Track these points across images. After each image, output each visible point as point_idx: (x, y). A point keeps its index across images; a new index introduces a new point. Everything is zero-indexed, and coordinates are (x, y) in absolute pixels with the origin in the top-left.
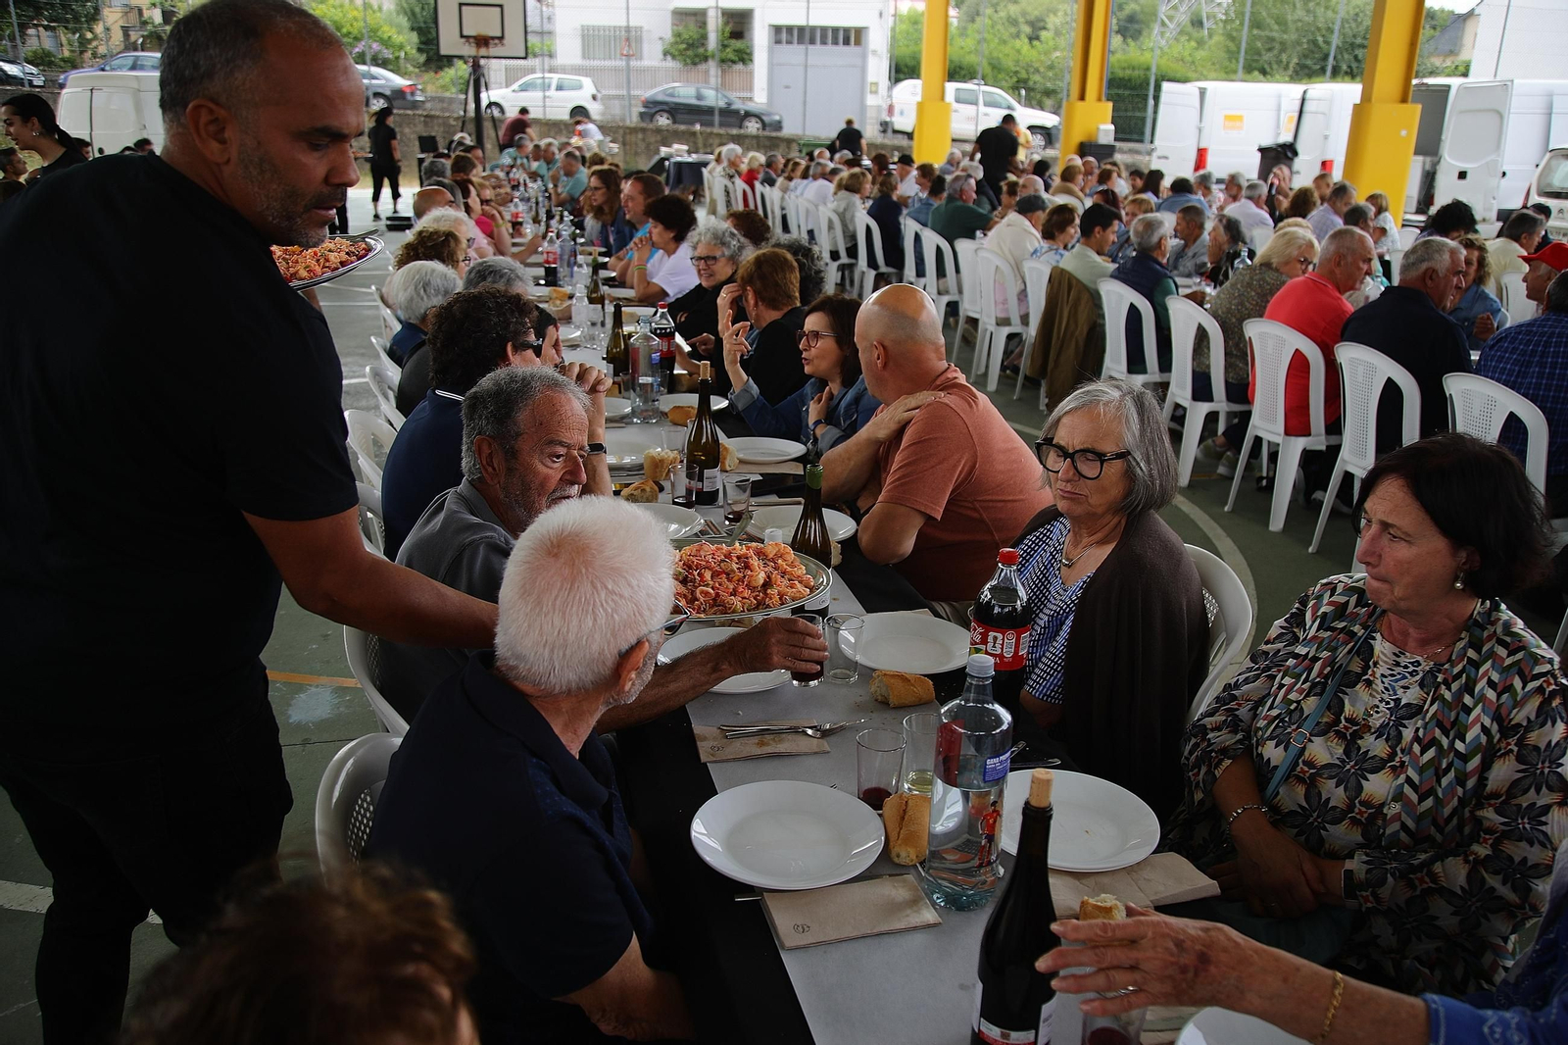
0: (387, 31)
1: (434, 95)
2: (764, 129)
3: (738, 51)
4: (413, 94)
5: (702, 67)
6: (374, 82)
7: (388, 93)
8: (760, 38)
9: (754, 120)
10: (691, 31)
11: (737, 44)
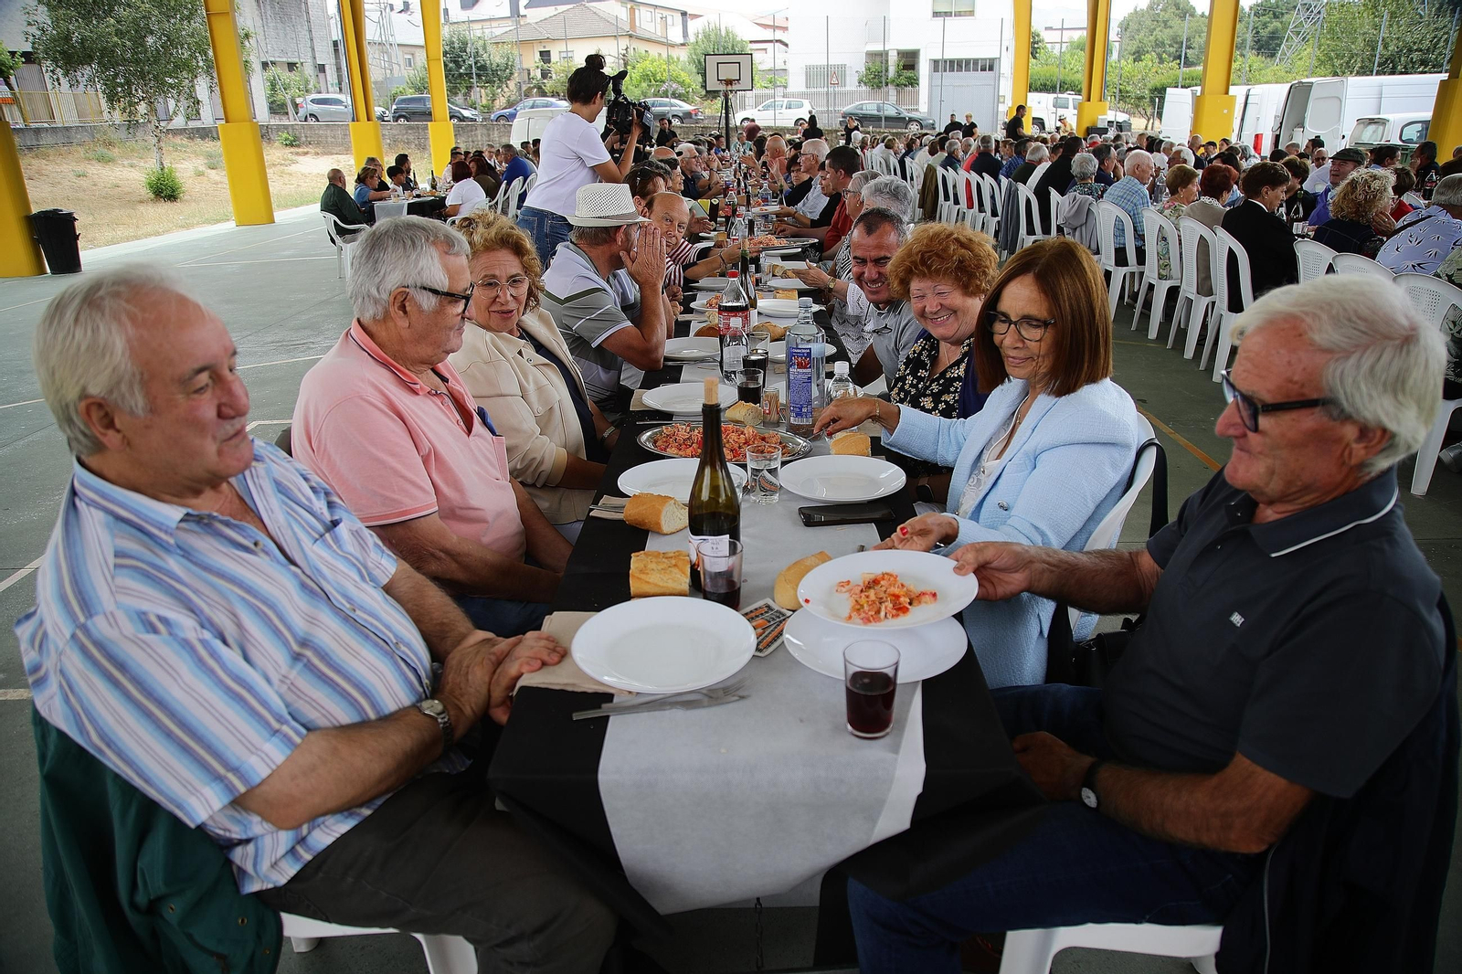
0: (684, 76)
1: (710, 114)
2: (922, 129)
3: (909, 78)
4: (696, 115)
5: (884, 89)
6: (672, 108)
7: (681, 115)
8: (924, 68)
9: (915, 123)
10: (877, 66)
11: (909, 73)
